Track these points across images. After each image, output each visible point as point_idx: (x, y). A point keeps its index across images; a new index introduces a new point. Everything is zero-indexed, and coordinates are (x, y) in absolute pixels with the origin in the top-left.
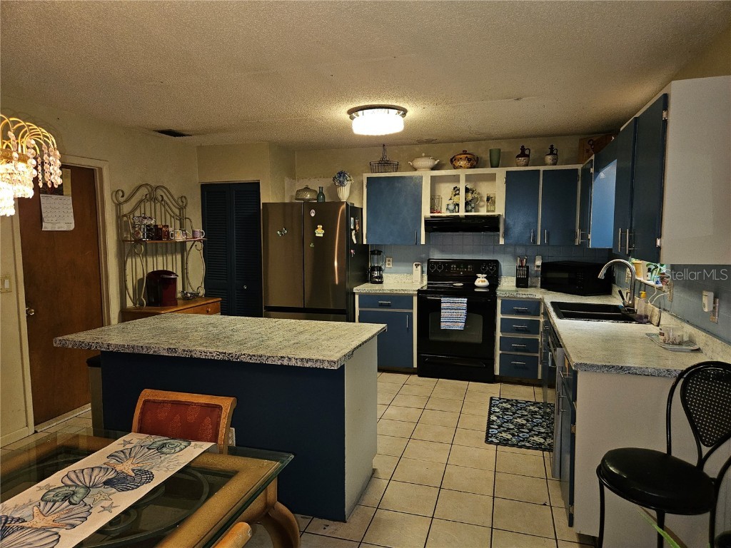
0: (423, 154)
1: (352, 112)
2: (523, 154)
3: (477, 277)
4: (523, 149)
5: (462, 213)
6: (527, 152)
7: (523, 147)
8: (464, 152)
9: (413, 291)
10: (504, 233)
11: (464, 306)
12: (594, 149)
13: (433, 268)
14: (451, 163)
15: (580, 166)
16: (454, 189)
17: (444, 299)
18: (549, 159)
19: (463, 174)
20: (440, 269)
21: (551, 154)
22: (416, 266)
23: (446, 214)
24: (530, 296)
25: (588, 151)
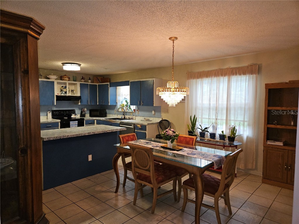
0: (52, 74)
1: (63, 64)
2: (83, 79)
3: (72, 115)
4: (82, 77)
5: (68, 95)
6: (84, 78)
8: (65, 75)
9: (59, 121)
10: (80, 101)
11: (77, 123)
12: (98, 80)
13: (55, 113)
14: (61, 78)
15: (97, 84)
16: (62, 87)
17: (71, 122)
18: (90, 81)
19: (67, 82)
20: (58, 113)
21: (90, 80)
22: (49, 113)
23: (62, 95)
24: (93, 119)
25: (96, 80)
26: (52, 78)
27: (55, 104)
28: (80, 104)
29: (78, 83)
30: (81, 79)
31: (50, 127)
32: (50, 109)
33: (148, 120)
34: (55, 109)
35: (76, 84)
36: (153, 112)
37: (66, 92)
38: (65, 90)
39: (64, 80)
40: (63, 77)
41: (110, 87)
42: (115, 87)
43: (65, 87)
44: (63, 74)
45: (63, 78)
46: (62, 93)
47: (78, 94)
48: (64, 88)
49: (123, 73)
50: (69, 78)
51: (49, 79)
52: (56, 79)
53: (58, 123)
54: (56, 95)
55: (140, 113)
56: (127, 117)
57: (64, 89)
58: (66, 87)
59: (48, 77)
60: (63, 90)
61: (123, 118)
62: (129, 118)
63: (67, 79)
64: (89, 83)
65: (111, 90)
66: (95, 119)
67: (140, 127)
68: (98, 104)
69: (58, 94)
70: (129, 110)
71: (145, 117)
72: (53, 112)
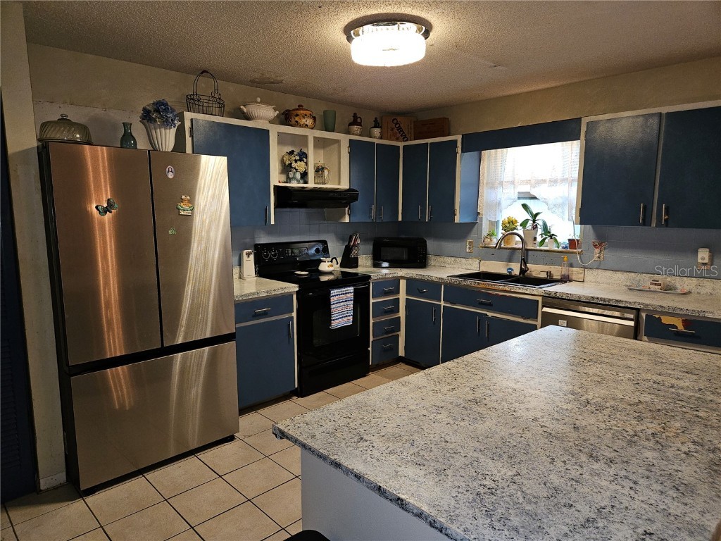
0: (259, 100)
3: (321, 261)
4: (355, 116)
5: (311, 185)
6: (359, 120)
7: (355, 114)
8: (300, 107)
9: (294, 288)
10: (349, 209)
11: (351, 296)
12: (399, 128)
13: (267, 256)
14: (286, 118)
15: (401, 144)
16: (292, 153)
17: (333, 292)
18: (377, 132)
19: (312, 134)
20: (275, 255)
21: (375, 127)
22: (248, 255)
23: (294, 184)
24: (395, 275)
25: (392, 129)
26: (260, 118)
28: (347, 219)
29: (344, 139)
30: (351, 124)
31: (265, 314)
32: (248, 240)
33: (668, 289)
34: (264, 239)
35: (338, 141)
36: (703, 255)
37: (304, 175)
38: (300, 166)
39: (297, 124)
40: (295, 112)
41: (463, 151)
42: (476, 153)
43: (299, 155)
44: (291, 102)
45: (297, 119)
46: (294, 178)
47: (345, 185)
48: (298, 158)
50: (314, 118)
51: (248, 118)
52: (271, 122)
53: (290, 295)
54: (275, 186)
55: (610, 256)
56: (536, 270)
57: (296, 161)
58: (303, 156)
59: (245, 110)
60: (294, 165)
62: (549, 273)
63: (309, 122)
64: (376, 141)
65: (463, 162)
66: (402, 277)
67: (681, 327)
68: (400, 219)
69: (279, 182)
70: (547, 240)
71: (657, 277)
72: (260, 251)
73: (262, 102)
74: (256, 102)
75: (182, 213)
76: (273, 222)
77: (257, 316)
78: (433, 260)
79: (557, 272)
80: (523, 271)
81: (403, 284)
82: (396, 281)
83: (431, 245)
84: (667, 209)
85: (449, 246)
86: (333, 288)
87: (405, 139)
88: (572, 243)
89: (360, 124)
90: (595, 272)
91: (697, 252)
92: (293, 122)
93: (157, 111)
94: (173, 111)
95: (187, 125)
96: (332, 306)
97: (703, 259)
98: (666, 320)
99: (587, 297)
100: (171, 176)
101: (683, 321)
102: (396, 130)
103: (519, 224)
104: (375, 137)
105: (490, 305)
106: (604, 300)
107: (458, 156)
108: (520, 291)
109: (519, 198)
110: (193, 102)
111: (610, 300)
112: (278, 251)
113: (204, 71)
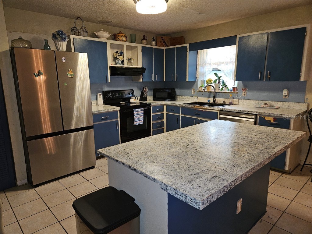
0: (102, 29)
2: (144, 39)
3: (131, 98)
4: (144, 36)
5: (126, 65)
6: (146, 38)
8: (120, 33)
9: (118, 108)
10: (142, 76)
11: (143, 112)
12: (164, 41)
13: (108, 96)
14: (114, 37)
15: (164, 48)
16: (117, 52)
17: (135, 110)
18: (154, 43)
19: (125, 44)
20: (111, 96)
21: (153, 41)
22: (100, 95)
23: (118, 66)
24: (162, 104)
25: (161, 42)
26: (103, 37)
27: (109, 81)
28: (141, 80)
29: (139, 46)
30: (142, 40)
31: (106, 119)
32: (100, 89)
33: (271, 107)
34: (106, 89)
35: (137, 47)
36: (285, 92)
37: (122, 62)
38: (121, 58)
39: (119, 40)
40: (118, 35)
41: (189, 51)
42: (195, 51)
43: (120, 53)
44: (116, 30)
45: (119, 37)
46: (118, 63)
47: (140, 66)
48: (120, 54)
49: (213, 26)
50: (126, 37)
51: (98, 37)
52: (108, 39)
53: (117, 111)
54: (111, 67)
55: (249, 94)
56: (219, 100)
57: (119, 56)
58: (122, 53)
59: (96, 34)
60: (118, 57)
61: (211, 101)
62: (224, 102)
63: (124, 39)
64: (154, 47)
65: (190, 55)
66: (165, 105)
67: (272, 121)
68: (164, 80)
69: (112, 65)
70: (224, 88)
71: (266, 102)
72: (105, 94)
73: (103, 31)
74: (101, 30)
75: (69, 76)
76: (109, 82)
77: (103, 120)
78: (178, 98)
79: (228, 101)
80: (214, 101)
81: (165, 107)
82: (162, 106)
83: (177, 91)
84: (270, 73)
85: (185, 91)
86: (135, 109)
87: (166, 46)
88: (234, 89)
89: (146, 40)
90: (243, 101)
91: (282, 91)
92: (117, 39)
93: (58, 34)
94: (65, 34)
95: (72, 40)
96: (134, 116)
97: (285, 94)
98: (267, 118)
99: (237, 110)
100: (64, 61)
101: (274, 119)
102: (162, 42)
103: (213, 81)
104: (153, 45)
105: (199, 115)
106: (243, 111)
107: (188, 53)
108: (211, 109)
109: (213, 71)
110: (74, 31)
111: (245, 111)
112: (113, 94)
113: (78, 18)
